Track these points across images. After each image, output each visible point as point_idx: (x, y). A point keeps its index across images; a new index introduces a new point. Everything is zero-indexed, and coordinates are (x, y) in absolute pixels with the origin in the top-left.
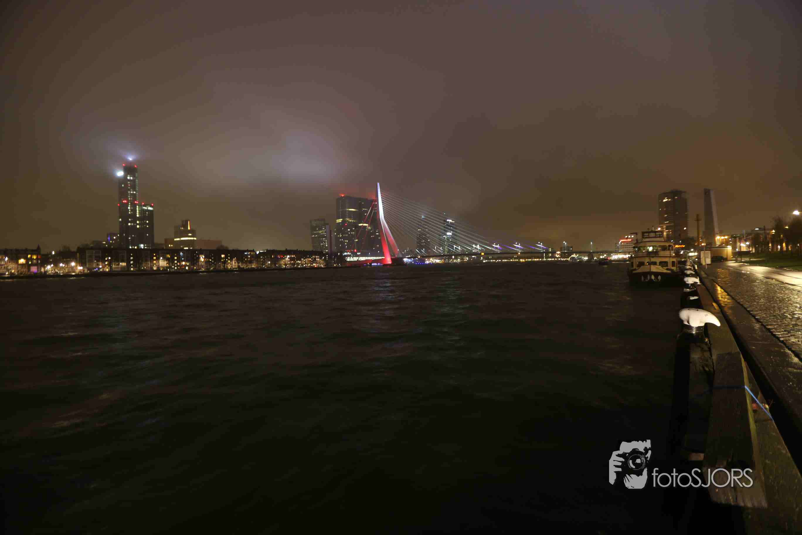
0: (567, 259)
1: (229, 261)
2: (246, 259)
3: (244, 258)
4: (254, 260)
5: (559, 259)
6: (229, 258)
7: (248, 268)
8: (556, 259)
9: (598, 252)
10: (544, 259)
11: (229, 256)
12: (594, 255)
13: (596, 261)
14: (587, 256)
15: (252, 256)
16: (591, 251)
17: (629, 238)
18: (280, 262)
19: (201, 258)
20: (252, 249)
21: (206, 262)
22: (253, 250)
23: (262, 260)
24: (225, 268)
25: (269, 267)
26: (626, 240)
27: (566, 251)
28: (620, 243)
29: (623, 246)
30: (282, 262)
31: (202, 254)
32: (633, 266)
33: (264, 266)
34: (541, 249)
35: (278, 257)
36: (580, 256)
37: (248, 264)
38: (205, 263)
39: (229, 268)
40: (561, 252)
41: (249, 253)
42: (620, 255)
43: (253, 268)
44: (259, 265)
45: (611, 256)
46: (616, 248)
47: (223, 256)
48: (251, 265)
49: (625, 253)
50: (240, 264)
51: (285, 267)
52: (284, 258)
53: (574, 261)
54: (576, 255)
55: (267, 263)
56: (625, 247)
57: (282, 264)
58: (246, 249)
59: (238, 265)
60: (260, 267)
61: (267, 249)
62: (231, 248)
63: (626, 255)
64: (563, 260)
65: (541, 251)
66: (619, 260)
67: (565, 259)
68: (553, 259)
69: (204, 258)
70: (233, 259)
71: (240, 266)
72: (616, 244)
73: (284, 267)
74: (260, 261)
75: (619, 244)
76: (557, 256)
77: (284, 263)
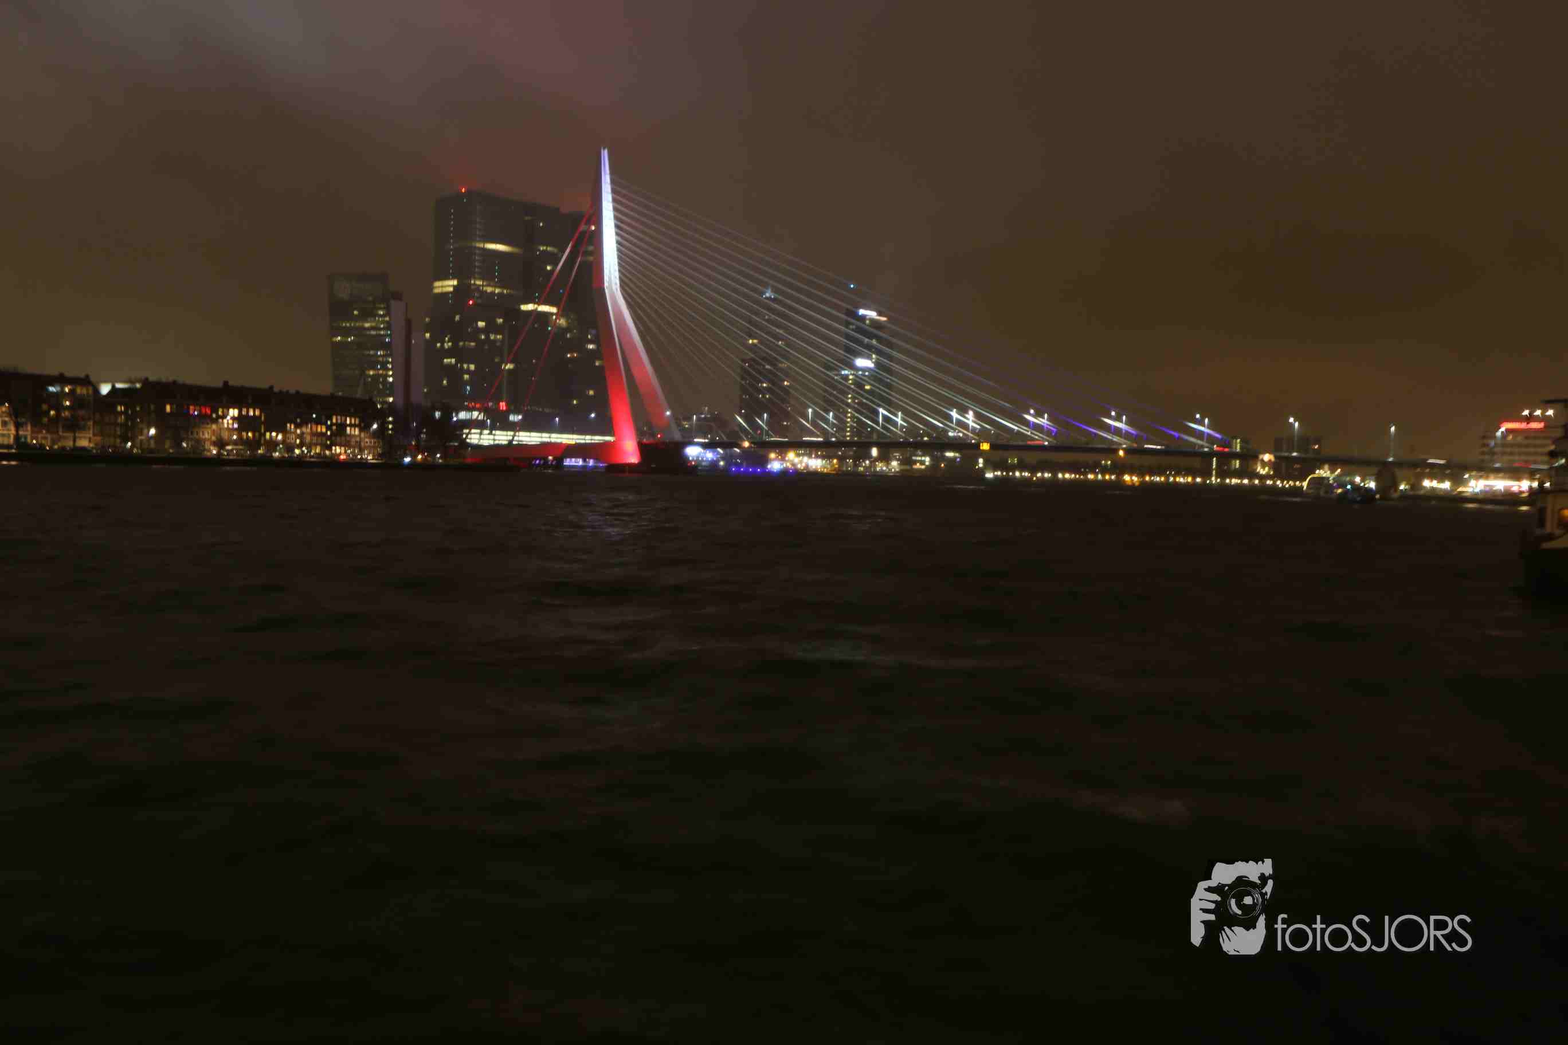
0: (1297, 483)
2: (52, 413)
3: (45, 407)
4: (89, 419)
5: (1269, 482)
7: (63, 448)
8: (1257, 482)
9: (1414, 465)
10: (1213, 479)
12: (1399, 473)
13: (1404, 495)
14: (1373, 477)
15: (79, 402)
16: (1391, 459)
17: (1537, 419)
18: (195, 430)
20: (82, 375)
22: (87, 376)
23: (122, 419)
25: (151, 451)
26: (1523, 426)
27: (1295, 454)
28: (1499, 434)
29: (1512, 445)
30: (207, 433)
32: (1542, 523)
33: (129, 444)
34: (1202, 440)
35: (191, 412)
36: (1347, 474)
37: (61, 433)
40: (1276, 457)
41: (67, 390)
42: (1496, 478)
43: (83, 449)
44: (109, 441)
45: (1464, 482)
46: (1483, 453)
48: (75, 438)
49: (1515, 474)
50: (26, 432)
51: (219, 453)
52: (214, 416)
53: (1322, 493)
54: (1333, 471)
55: (142, 434)
56: (1516, 450)
57: (205, 440)
58: (56, 374)
59: (17, 434)
60: (114, 447)
61: (143, 375)
63: (1518, 479)
64: (1284, 487)
65: (1202, 447)
66: (1490, 498)
67: (1291, 483)
68: (1246, 481)
71: (26, 438)
72: (1484, 437)
73: (215, 452)
74: (116, 424)
75: (1495, 437)
76: (1263, 471)
77: (214, 438)
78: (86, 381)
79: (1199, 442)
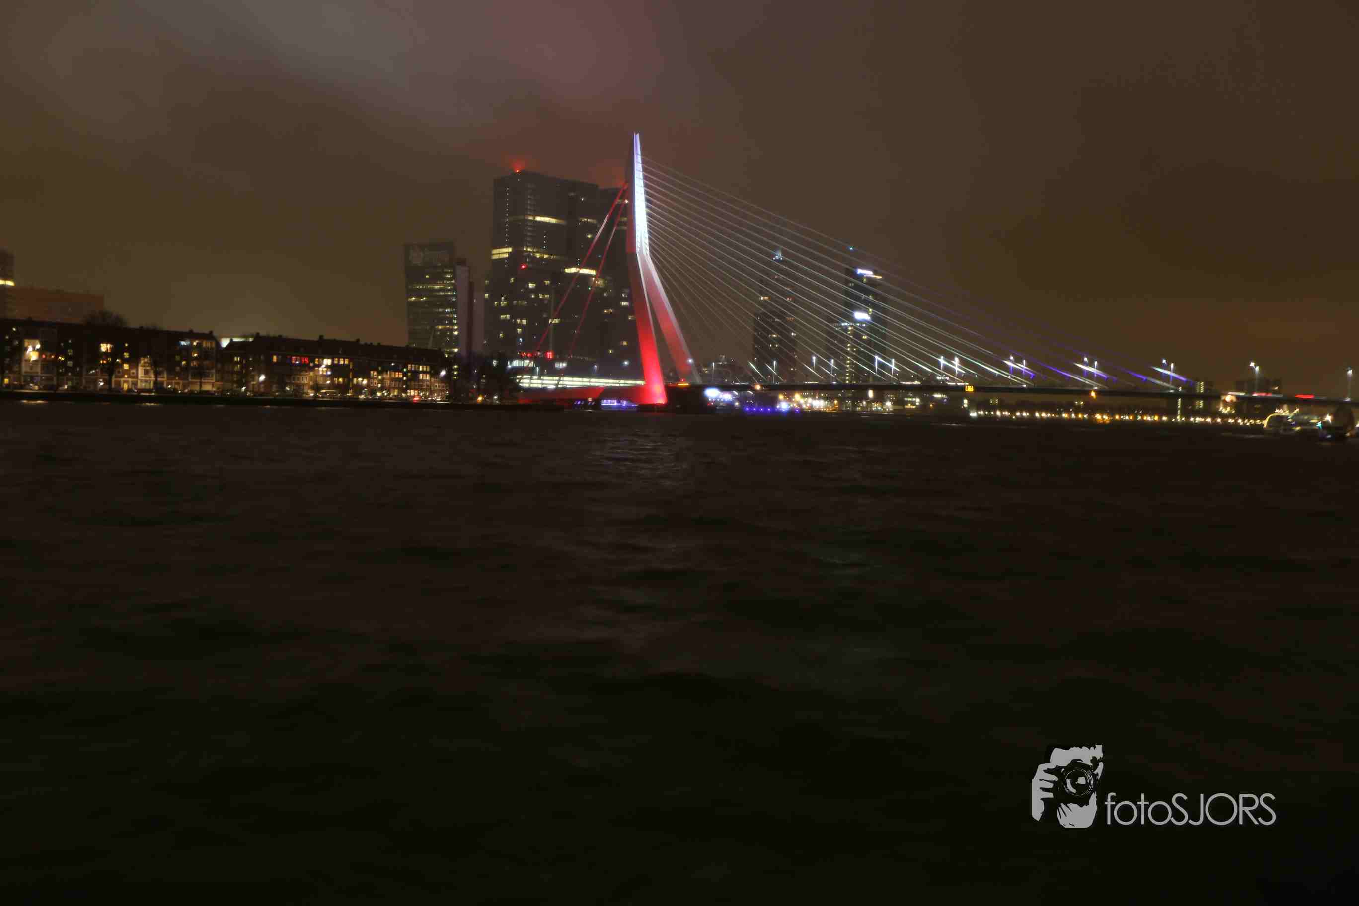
0: (1258, 422)
1: (126, 366)
2: (183, 362)
3: (178, 358)
4: (212, 368)
5: (1231, 421)
6: (126, 355)
7: (191, 392)
8: (1219, 420)
10: (1178, 417)
11: (127, 350)
15: (205, 354)
16: (1348, 400)
18: (296, 377)
19: (30, 348)
20: (207, 331)
21: (45, 364)
22: (211, 332)
23: (238, 368)
24: (110, 389)
25: (261, 395)
27: (1255, 395)
30: (306, 379)
31: (33, 337)
33: (244, 388)
34: (1168, 382)
35: (293, 362)
36: (1306, 414)
37: (190, 380)
38: (43, 367)
39: (125, 387)
40: (1238, 398)
41: (195, 344)
43: (207, 392)
44: (228, 386)
47: (105, 347)
48: (201, 384)
50: (163, 378)
51: (315, 396)
52: (312, 364)
53: (1281, 430)
54: (1291, 411)
55: (254, 381)
57: (304, 385)
58: (187, 330)
59: (156, 380)
60: (232, 390)
61: (254, 331)
62: (134, 322)
64: (1245, 424)
65: (1168, 389)
67: (1252, 421)
68: (1209, 420)
69: (38, 350)
70: (140, 360)
71: (162, 383)
73: (312, 395)
74: (233, 372)
76: (1225, 411)
77: (311, 383)
78: (210, 336)
79: (1165, 384)
